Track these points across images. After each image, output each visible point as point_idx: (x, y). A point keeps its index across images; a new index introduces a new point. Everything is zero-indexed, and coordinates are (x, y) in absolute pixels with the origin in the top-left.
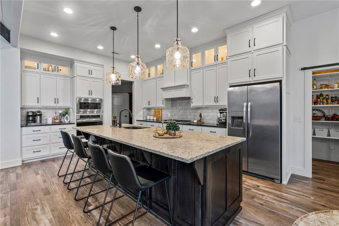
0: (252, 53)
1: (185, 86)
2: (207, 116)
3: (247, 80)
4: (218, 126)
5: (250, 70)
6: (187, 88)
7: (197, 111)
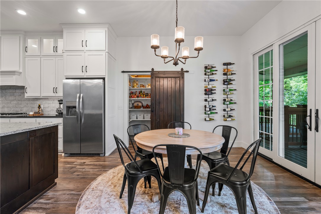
0: (85, 52)
1: (16, 73)
2: (47, 107)
3: (80, 74)
4: (57, 117)
5: (83, 66)
6: (19, 75)
7: (36, 102)
